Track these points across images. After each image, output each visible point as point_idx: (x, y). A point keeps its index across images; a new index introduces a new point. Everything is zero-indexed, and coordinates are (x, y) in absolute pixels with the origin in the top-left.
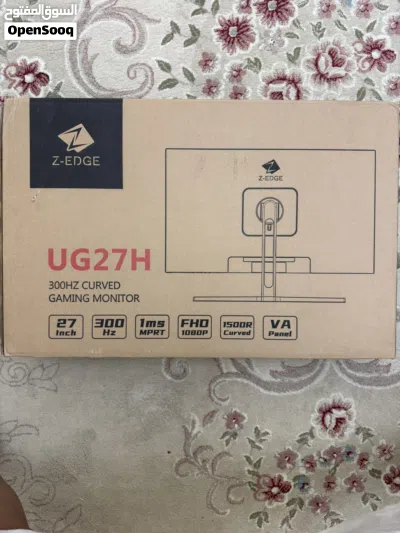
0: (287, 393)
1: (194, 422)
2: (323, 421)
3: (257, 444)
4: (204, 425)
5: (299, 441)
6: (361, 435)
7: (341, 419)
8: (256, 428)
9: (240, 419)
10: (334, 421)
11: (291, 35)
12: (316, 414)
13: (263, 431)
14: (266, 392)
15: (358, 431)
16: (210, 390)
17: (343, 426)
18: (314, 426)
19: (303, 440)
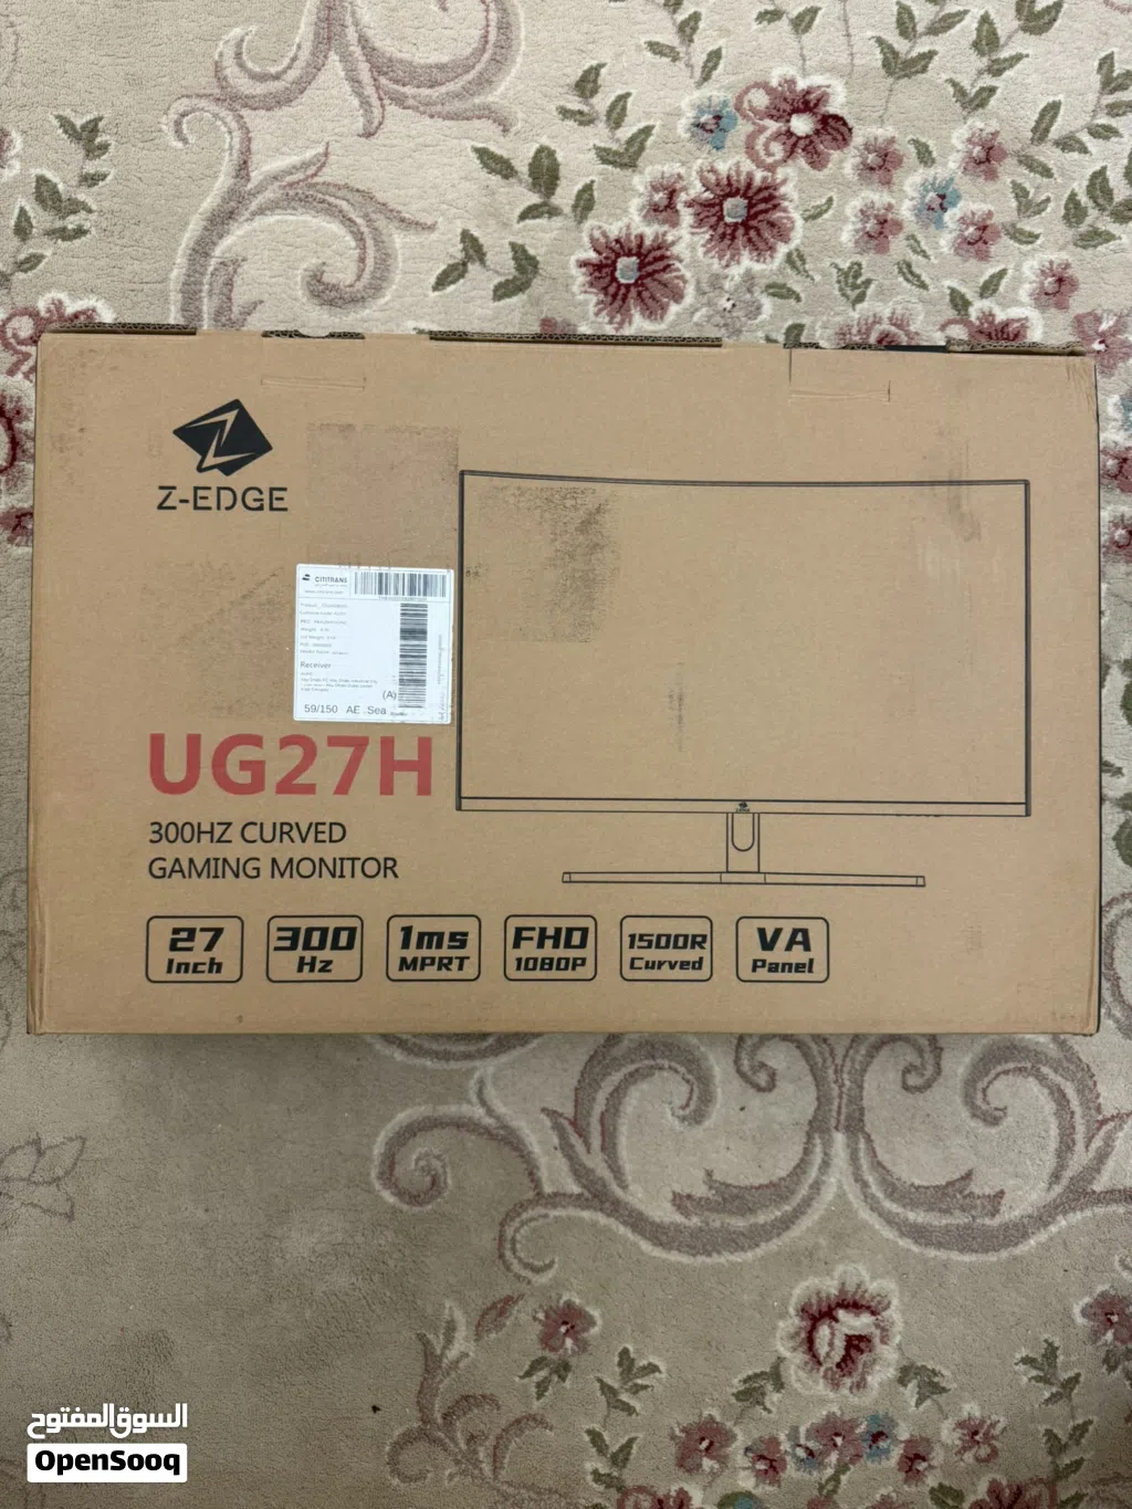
0: (716, 1259)
1: (451, 1328)
2: (810, 1341)
3: (624, 1397)
4: (478, 1338)
5: (739, 1396)
6: (912, 1385)
7: (861, 1338)
8: (625, 1352)
9: (579, 1324)
10: (840, 1344)
11: (779, 291)
12: (792, 1322)
13: (644, 1362)
14: (657, 1252)
15: (905, 1374)
16: (501, 1239)
17: (864, 1357)
18: (787, 1354)
19: (751, 1394)
